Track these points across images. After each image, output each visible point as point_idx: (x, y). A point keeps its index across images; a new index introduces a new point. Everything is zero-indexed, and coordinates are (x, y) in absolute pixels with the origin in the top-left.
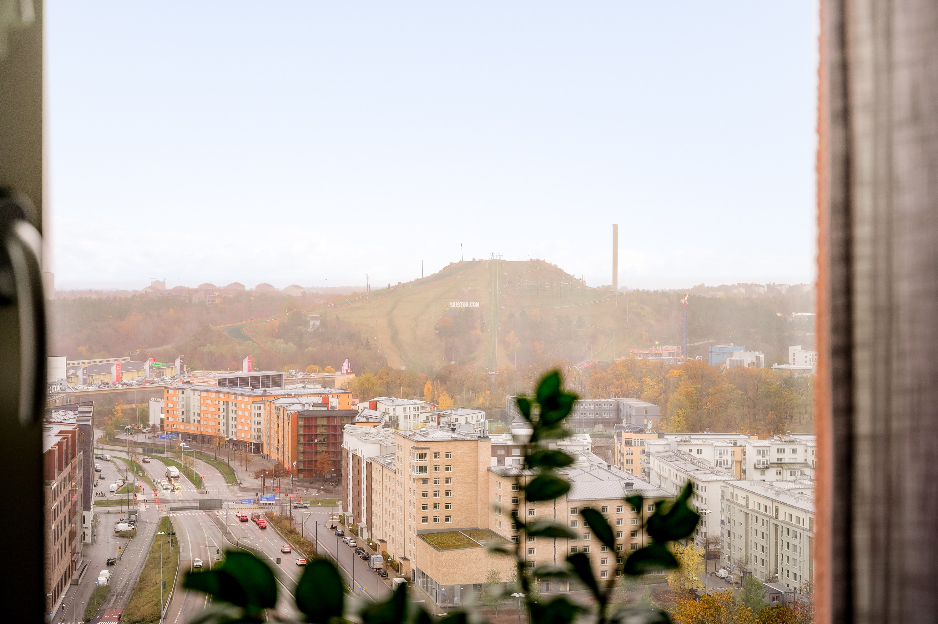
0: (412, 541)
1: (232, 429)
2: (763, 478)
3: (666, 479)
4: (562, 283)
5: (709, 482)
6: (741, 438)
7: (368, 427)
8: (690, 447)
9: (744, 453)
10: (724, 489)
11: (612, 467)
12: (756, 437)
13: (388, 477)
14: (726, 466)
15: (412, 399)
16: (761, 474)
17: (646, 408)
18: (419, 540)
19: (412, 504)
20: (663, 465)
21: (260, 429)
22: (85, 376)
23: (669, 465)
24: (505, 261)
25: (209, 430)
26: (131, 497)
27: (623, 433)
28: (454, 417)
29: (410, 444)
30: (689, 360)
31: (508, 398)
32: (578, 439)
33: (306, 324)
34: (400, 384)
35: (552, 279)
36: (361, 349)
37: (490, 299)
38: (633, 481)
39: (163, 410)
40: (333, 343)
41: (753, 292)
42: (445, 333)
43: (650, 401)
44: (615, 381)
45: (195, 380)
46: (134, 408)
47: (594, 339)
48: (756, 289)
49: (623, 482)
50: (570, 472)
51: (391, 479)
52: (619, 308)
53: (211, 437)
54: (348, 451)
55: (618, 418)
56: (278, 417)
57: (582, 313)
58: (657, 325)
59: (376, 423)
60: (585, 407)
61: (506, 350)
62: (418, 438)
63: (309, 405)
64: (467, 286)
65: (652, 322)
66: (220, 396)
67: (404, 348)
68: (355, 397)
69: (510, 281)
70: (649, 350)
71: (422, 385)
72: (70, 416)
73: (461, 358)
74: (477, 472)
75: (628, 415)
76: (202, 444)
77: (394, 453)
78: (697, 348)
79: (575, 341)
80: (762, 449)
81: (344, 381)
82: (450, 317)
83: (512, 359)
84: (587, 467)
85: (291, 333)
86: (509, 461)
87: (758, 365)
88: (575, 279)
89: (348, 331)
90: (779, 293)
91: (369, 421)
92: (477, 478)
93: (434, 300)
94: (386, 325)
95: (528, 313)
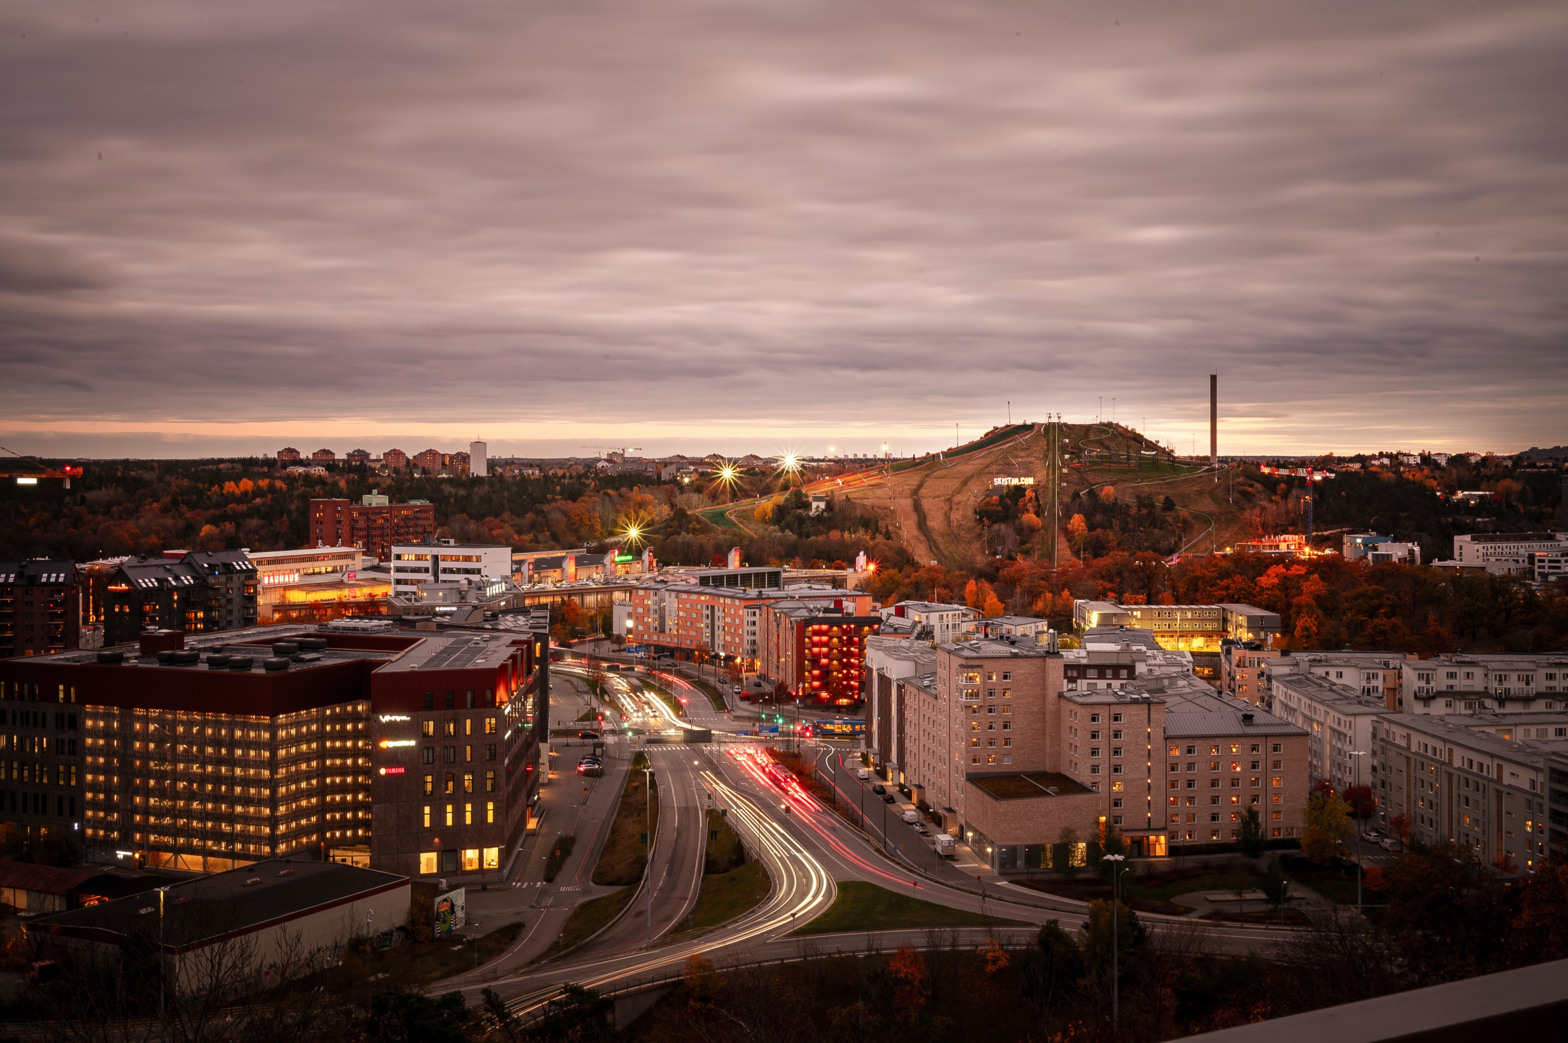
0: (960, 787)
1: (719, 641)
2: (1427, 710)
3: (1295, 710)
4: (1142, 451)
5: (1355, 715)
6: (1394, 659)
7: (897, 639)
8: (1327, 669)
9: (1400, 677)
10: (1376, 725)
11: (1223, 695)
12: (1415, 656)
13: (926, 704)
14: (1376, 695)
15: (950, 603)
16: (1425, 706)
17: (1262, 617)
18: (970, 786)
19: (960, 738)
20: (1290, 692)
21: (754, 641)
22: (531, 572)
23: (1298, 692)
24: (1065, 425)
25: (689, 642)
26: (595, 727)
27: (1233, 650)
28: (1006, 626)
29: (956, 662)
30: (1317, 555)
31: (1077, 603)
32: (1174, 656)
33: (808, 506)
34: (933, 583)
35: (1128, 447)
36: (880, 538)
37: (1048, 474)
38: (1253, 713)
39: (630, 616)
40: (843, 530)
41: (1401, 463)
42: (988, 518)
43: (1267, 608)
44: (1218, 581)
45: (671, 578)
46: (593, 612)
47: (1186, 526)
48: (1405, 459)
49: (1240, 715)
50: (1167, 700)
51: (931, 706)
52: (1219, 486)
53: (692, 651)
54: (872, 669)
55: (1225, 630)
56: (778, 626)
57: (1170, 492)
58: (1272, 508)
59: (905, 633)
60: (1178, 615)
61: (1069, 541)
62: (966, 653)
63: (819, 610)
64: (1017, 457)
65: (1265, 503)
66: (703, 598)
67: (935, 537)
68: (875, 600)
69: (1074, 450)
70: (1261, 541)
71: (963, 585)
72: (521, 623)
73: (1010, 550)
74: (1044, 699)
75: (1238, 626)
76: (681, 659)
77: (934, 674)
78: (1327, 538)
79: (1160, 529)
80: (1425, 672)
81: (860, 580)
82: (995, 497)
83: (1076, 553)
84: (1189, 693)
85: (789, 518)
86: (1082, 685)
87: (1412, 561)
88: (1160, 447)
89: (862, 517)
90: (1437, 465)
91: (896, 631)
92: (1044, 706)
93: (972, 476)
94: (910, 508)
95: (1097, 492)
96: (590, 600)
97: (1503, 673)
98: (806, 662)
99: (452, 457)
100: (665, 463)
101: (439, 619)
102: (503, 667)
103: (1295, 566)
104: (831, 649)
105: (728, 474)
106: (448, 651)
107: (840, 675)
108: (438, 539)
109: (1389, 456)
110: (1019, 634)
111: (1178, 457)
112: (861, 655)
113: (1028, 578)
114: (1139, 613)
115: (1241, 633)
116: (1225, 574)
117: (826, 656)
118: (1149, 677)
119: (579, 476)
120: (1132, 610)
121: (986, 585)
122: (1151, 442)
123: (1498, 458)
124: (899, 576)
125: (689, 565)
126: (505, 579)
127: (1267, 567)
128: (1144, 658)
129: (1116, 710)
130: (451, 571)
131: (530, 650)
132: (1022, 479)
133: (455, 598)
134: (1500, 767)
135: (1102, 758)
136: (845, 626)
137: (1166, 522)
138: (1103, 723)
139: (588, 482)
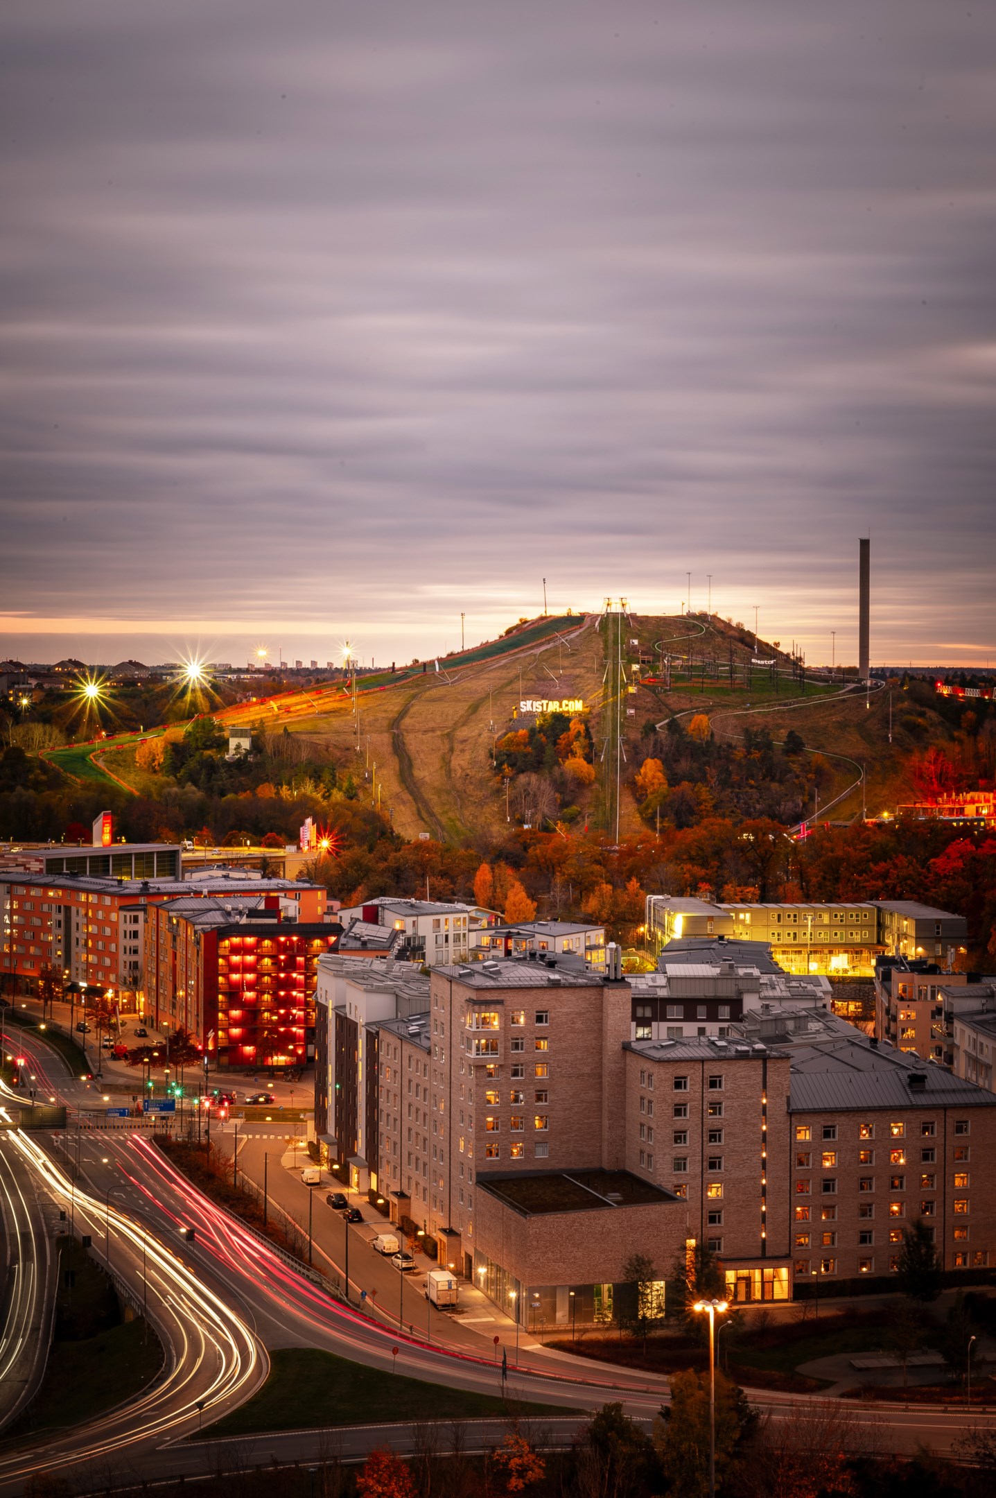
0: (466, 1195)
1: (77, 965)
4: (753, 661)
7: (367, 960)
11: (877, 1045)
13: (413, 1063)
15: (451, 902)
17: (938, 921)
18: (482, 1194)
19: (467, 1119)
20: (981, 1039)
21: (136, 963)
24: (633, 616)
25: (28, 966)
27: (894, 973)
28: (539, 938)
29: (462, 994)
31: (650, 901)
32: (803, 985)
33: (223, 744)
34: (423, 870)
35: (732, 653)
36: (338, 798)
37: (605, 696)
38: (925, 1072)
42: (512, 765)
43: (945, 907)
44: (871, 865)
47: (821, 778)
49: (904, 1075)
50: (792, 1053)
51: (421, 1067)
52: (872, 714)
53: (34, 980)
54: (326, 1008)
55: (880, 942)
56: (174, 939)
57: (795, 725)
58: (954, 751)
59: (379, 950)
60: (809, 920)
61: (639, 801)
62: (478, 981)
63: (241, 913)
64: (556, 667)
65: (943, 743)
66: (51, 894)
67: (426, 796)
68: (331, 895)
69: (646, 658)
70: (937, 803)
71: (471, 873)
73: (544, 817)
74: (601, 1053)
75: (902, 936)
76: (13, 994)
77: (426, 1014)
79: (781, 782)
81: (306, 864)
82: (521, 732)
83: (650, 821)
84: (826, 1042)
85: (192, 763)
86: (660, 1031)
88: (781, 653)
89: (310, 761)
91: (365, 946)
92: (600, 1065)
93: (487, 696)
94: (387, 749)
95: (682, 723)
98: (220, 997)
103: (989, 841)
104: (260, 976)
105: (91, 691)
107: (275, 1018)
111: (808, 669)
112: (308, 985)
113: (574, 861)
114: (748, 916)
115: (905, 947)
116: (882, 854)
118: (765, 1018)
120: (737, 911)
121: (507, 872)
122: (767, 645)
124: (369, 859)
125: (29, 841)
127: (946, 844)
128: (753, 985)
129: (713, 1069)
132: (565, 702)
135: (692, 1146)
136: (282, 939)
137: (790, 771)
138: (692, 1089)
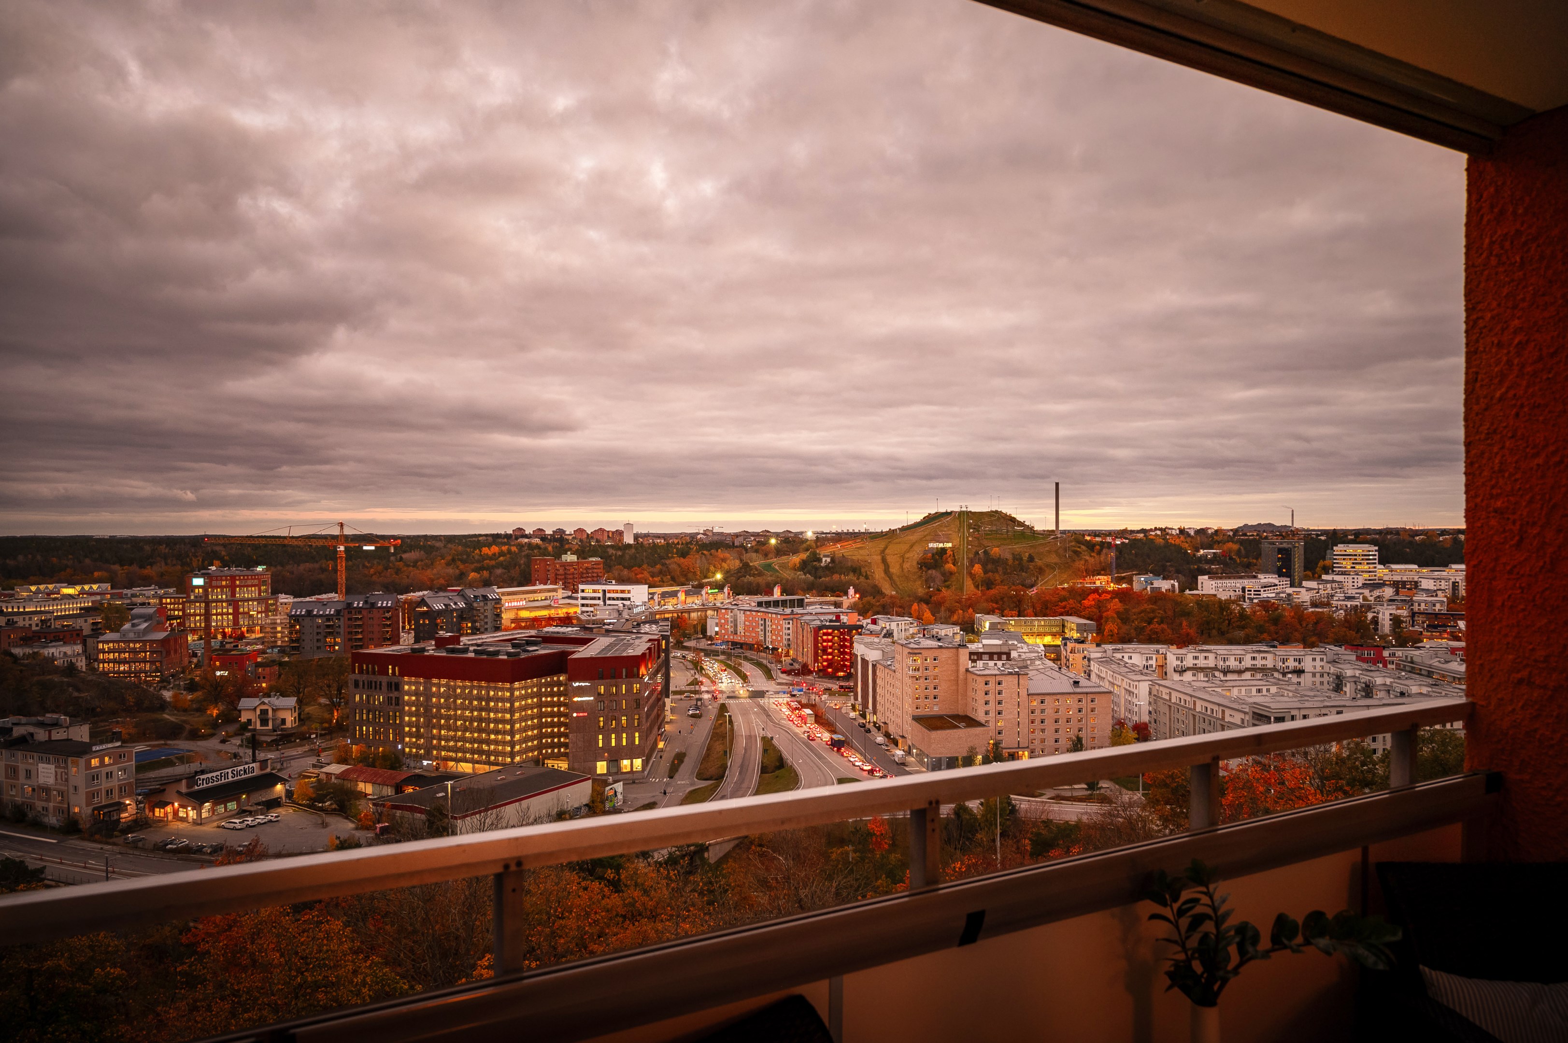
0: (908, 723)
1: (769, 639)
2: (1181, 678)
3: (1104, 678)
4: (1015, 527)
5: (1139, 681)
6: (1162, 648)
7: (872, 638)
8: (1123, 654)
9: (1166, 659)
10: (1151, 687)
11: (1062, 669)
12: (1175, 647)
13: (889, 675)
14: (1151, 669)
15: (903, 617)
16: (1180, 676)
17: (1085, 624)
18: (914, 723)
19: (908, 695)
20: (1101, 668)
21: (789, 639)
22: (659, 599)
23: (1106, 668)
24: (970, 512)
25: (751, 640)
26: (697, 689)
27: (1068, 643)
28: (936, 630)
29: (906, 651)
30: (1117, 587)
31: (977, 616)
32: (1033, 647)
33: (820, 560)
34: (893, 605)
35: (1008, 525)
36: (862, 579)
37: (960, 541)
38: (1079, 680)
39: (717, 625)
40: (840, 574)
41: (1168, 534)
42: (925, 567)
43: (1088, 619)
44: (1060, 603)
45: (740, 602)
46: (696, 622)
47: (1041, 571)
48: (1170, 531)
49: (1071, 681)
50: (1029, 672)
51: (892, 677)
52: (1061, 547)
53: (753, 645)
54: (857, 655)
55: (1063, 632)
56: (803, 630)
57: (1032, 551)
58: (1091, 560)
59: (877, 635)
60: (1036, 623)
61: (973, 580)
62: (912, 646)
63: (827, 621)
64: (942, 531)
65: (1087, 558)
66: (759, 614)
67: (894, 578)
68: (860, 615)
69: (975, 527)
70: (1085, 580)
71: (910, 606)
72: (654, 629)
73: (938, 585)
74: (958, 672)
75: (1071, 629)
76: (746, 650)
77: (893, 658)
78: (1124, 578)
79: (1026, 572)
80: (1180, 656)
81: (850, 603)
82: (929, 555)
83: (977, 587)
84: (1042, 669)
85: (809, 567)
86: (980, 664)
87: (1174, 591)
88: (1026, 525)
89: (852, 566)
90: (1188, 535)
91: (871, 633)
92: (958, 677)
93: (916, 542)
94: (880, 561)
95: (989, 551)
96: (694, 615)
97: (1226, 656)
98: (819, 651)
99: (613, 533)
100: (737, 535)
101: (606, 627)
102: (644, 654)
103: (1105, 594)
104: (834, 644)
105: (773, 541)
106: (611, 646)
107: (839, 659)
108: (606, 580)
109: (1161, 529)
110: (943, 635)
111: (1036, 530)
112: (851, 647)
113: (949, 602)
114: (1013, 622)
115: (1073, 633)
116: (1064, 599)
117: (831, 647)
118: (1019, 659)
119: (687, 544)
120: (1009, 620)
121: (924, 606)
122: (1021, 522)
123: (1224, 530)
124: (873, 601)
125: (751, 595)
126: (644, 604)
127: (1088, 595)
128: (1016, 648)
129: (999, 678)
130: (614, 599)
131: (659, 645)
132: (945, 543)
133: (616, 615)
134: (1223, 712)
135: (992, 706)
136: (842, 630)
137: (1029, 568)
138: (992, 686)
139: (691, 547)
